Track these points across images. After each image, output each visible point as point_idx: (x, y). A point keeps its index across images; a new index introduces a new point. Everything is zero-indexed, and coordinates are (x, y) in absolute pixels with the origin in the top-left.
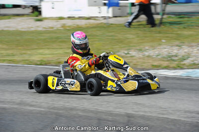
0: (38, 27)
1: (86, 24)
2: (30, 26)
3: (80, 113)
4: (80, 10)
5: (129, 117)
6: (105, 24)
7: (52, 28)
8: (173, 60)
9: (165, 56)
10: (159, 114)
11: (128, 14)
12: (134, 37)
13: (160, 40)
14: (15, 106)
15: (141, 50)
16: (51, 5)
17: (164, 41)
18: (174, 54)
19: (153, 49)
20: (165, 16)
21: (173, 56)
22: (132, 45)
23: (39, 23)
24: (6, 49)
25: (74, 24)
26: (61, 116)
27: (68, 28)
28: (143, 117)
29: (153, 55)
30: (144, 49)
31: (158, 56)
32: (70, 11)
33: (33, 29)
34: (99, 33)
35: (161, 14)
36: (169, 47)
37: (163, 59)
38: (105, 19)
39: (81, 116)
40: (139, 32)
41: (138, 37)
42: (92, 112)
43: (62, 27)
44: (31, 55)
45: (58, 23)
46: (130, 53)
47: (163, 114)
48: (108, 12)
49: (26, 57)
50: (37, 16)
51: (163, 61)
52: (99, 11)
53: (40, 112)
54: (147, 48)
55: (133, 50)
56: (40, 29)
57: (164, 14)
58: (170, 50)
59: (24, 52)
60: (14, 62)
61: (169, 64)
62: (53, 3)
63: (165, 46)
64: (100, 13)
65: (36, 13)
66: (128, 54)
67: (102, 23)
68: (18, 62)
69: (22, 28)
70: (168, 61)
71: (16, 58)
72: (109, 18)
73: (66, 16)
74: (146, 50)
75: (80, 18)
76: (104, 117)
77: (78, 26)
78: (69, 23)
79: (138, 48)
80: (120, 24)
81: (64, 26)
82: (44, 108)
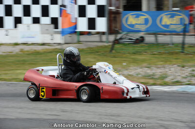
1: (43, 50)
4: (33, 37)
6: (60, 49)
7: (11, 52)
16: (5, 33)
17: (124, 64)
27: (28, 53)
32: (23, 38)
38: (59, 45)
40: (96, 56)
43: (21, 52)
45: (15, 48)
62: (7, 31)
64: (52, 40)
67: (56, 49)
75: (33, 44)
78: (26, 48)
81: (22, 50)
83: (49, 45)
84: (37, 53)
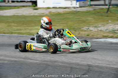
0: (35, 13)
1: (63, 12)
2: (30, 13)
3: (60, 64)
4: (60, 3)
5: (89, 66)
6: (75, 11)
7: (43, 14)
8: (116, 33)
9: (111, 30)
10: (107, 64)
11: (88, 5)
12: (92, 19)
13: (108, 21)
14: (22, 60)
15: (96, 27)
17: (110, 21)
18: (116, 29)
19: (104, 26)
20: (111, 7)
21: (115, 30)
22: (90, 24)
23: (35, 11)
24: (17, 26)
25: (56, 12)
26: (49, 66)
27: (53, 14)
28: (97, 67)
29: (104, 30)
30: (98, 26)
31: (106, 30)
32: (54, 4)
33: (32, 15)
34: (71, 17)
35: (109, 5)
36: (113, 25)
37: (110, 32)
38: (75, 8)
39: (60, 66)
40: (95, 16)
41: (94, 19)
42: (67, 63)
43: (49, 13)
44: (31, 30)
45: (46, 11)
46: (90, 28)
47: (109, 65)
48: (76, 4)
49: (28, 31)
50: (34, 7)
51: (109, 33)
52: (71, 4)
53: (36, 63)
54: (100, 25)
55: (91, 27)
56: (36, 14)
57: (110, 5)
58: (114, 27)
59: (27, 28)
60: (21, 34)
61: (113, 35)
63: (111, 25)
64: (71, 5)
65: (34, 5)
66: (89, 29)
67: (73, 11)
68: (24, 34)
69: (26, 14)
70: (112, 33)
71: (22, 31)
72: (77, 8)
73: (51, 7)
74: (99, 27)
75: (60, 8)
76: (74, 66)
77: (58, 12)
78: (54, 11)
79: (94, 25)
80: (84, 11)
81: (50, 13)
82: (39, 61)
83: (69, 9)
84: (59, 14)
